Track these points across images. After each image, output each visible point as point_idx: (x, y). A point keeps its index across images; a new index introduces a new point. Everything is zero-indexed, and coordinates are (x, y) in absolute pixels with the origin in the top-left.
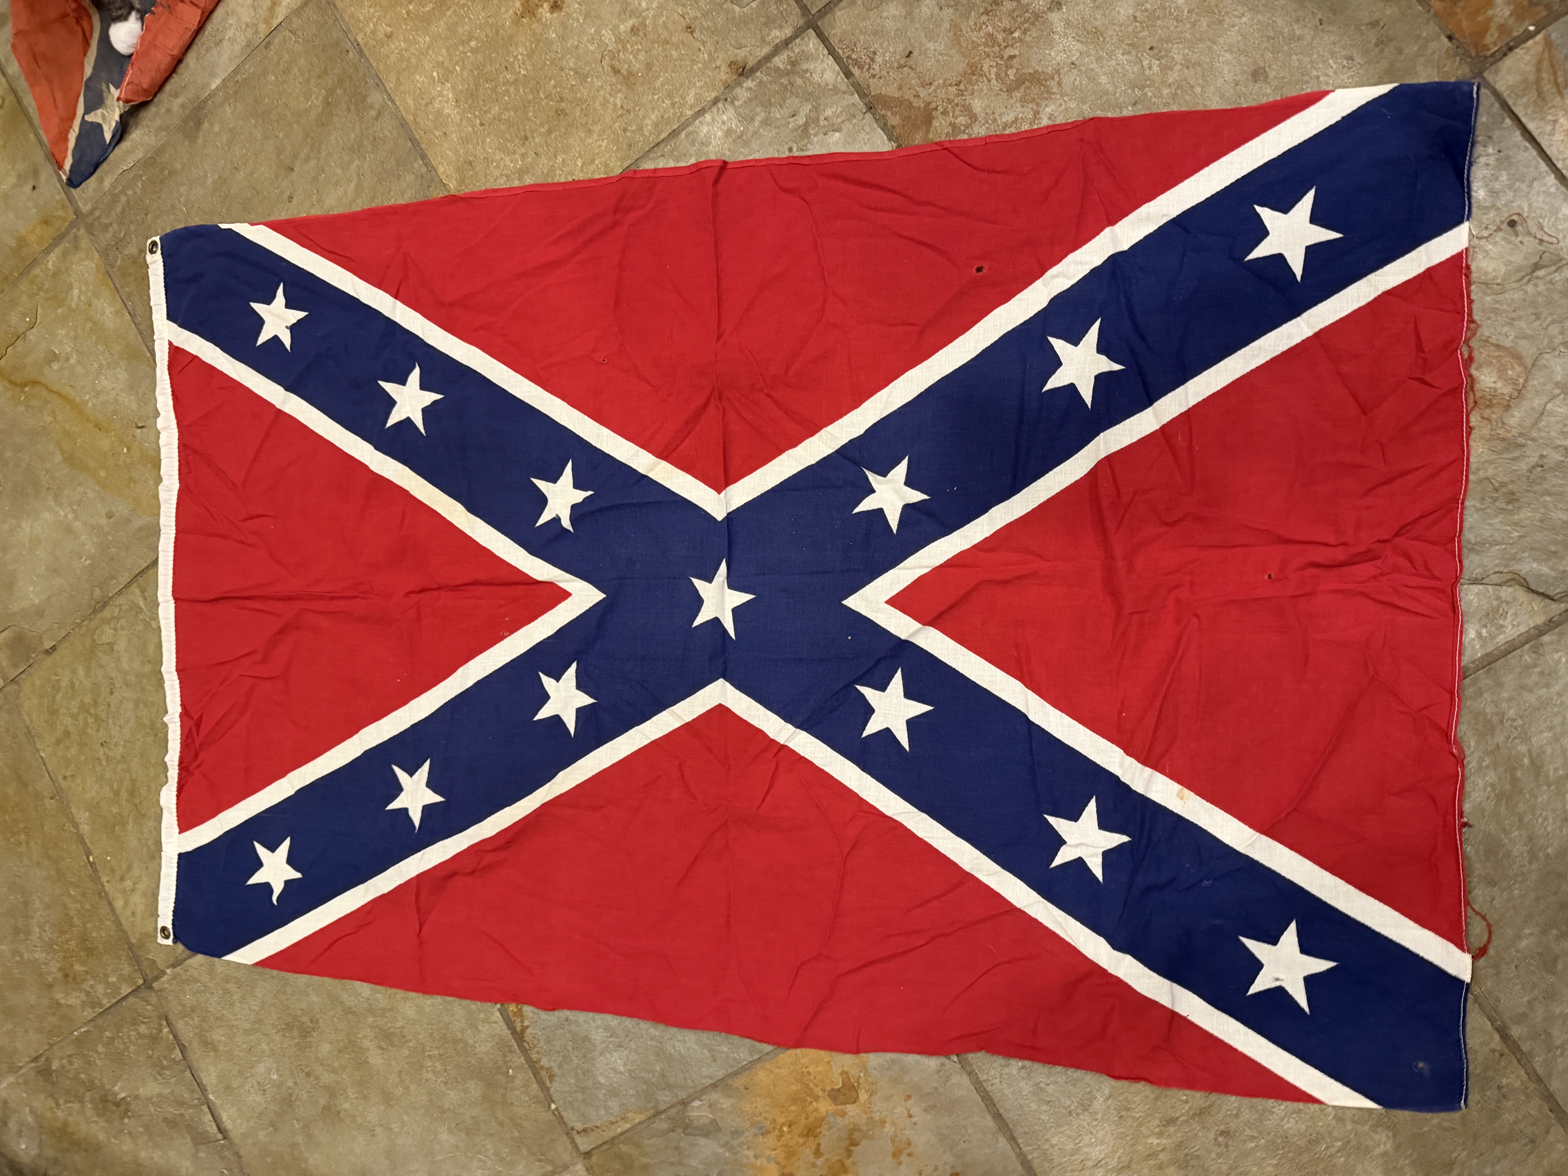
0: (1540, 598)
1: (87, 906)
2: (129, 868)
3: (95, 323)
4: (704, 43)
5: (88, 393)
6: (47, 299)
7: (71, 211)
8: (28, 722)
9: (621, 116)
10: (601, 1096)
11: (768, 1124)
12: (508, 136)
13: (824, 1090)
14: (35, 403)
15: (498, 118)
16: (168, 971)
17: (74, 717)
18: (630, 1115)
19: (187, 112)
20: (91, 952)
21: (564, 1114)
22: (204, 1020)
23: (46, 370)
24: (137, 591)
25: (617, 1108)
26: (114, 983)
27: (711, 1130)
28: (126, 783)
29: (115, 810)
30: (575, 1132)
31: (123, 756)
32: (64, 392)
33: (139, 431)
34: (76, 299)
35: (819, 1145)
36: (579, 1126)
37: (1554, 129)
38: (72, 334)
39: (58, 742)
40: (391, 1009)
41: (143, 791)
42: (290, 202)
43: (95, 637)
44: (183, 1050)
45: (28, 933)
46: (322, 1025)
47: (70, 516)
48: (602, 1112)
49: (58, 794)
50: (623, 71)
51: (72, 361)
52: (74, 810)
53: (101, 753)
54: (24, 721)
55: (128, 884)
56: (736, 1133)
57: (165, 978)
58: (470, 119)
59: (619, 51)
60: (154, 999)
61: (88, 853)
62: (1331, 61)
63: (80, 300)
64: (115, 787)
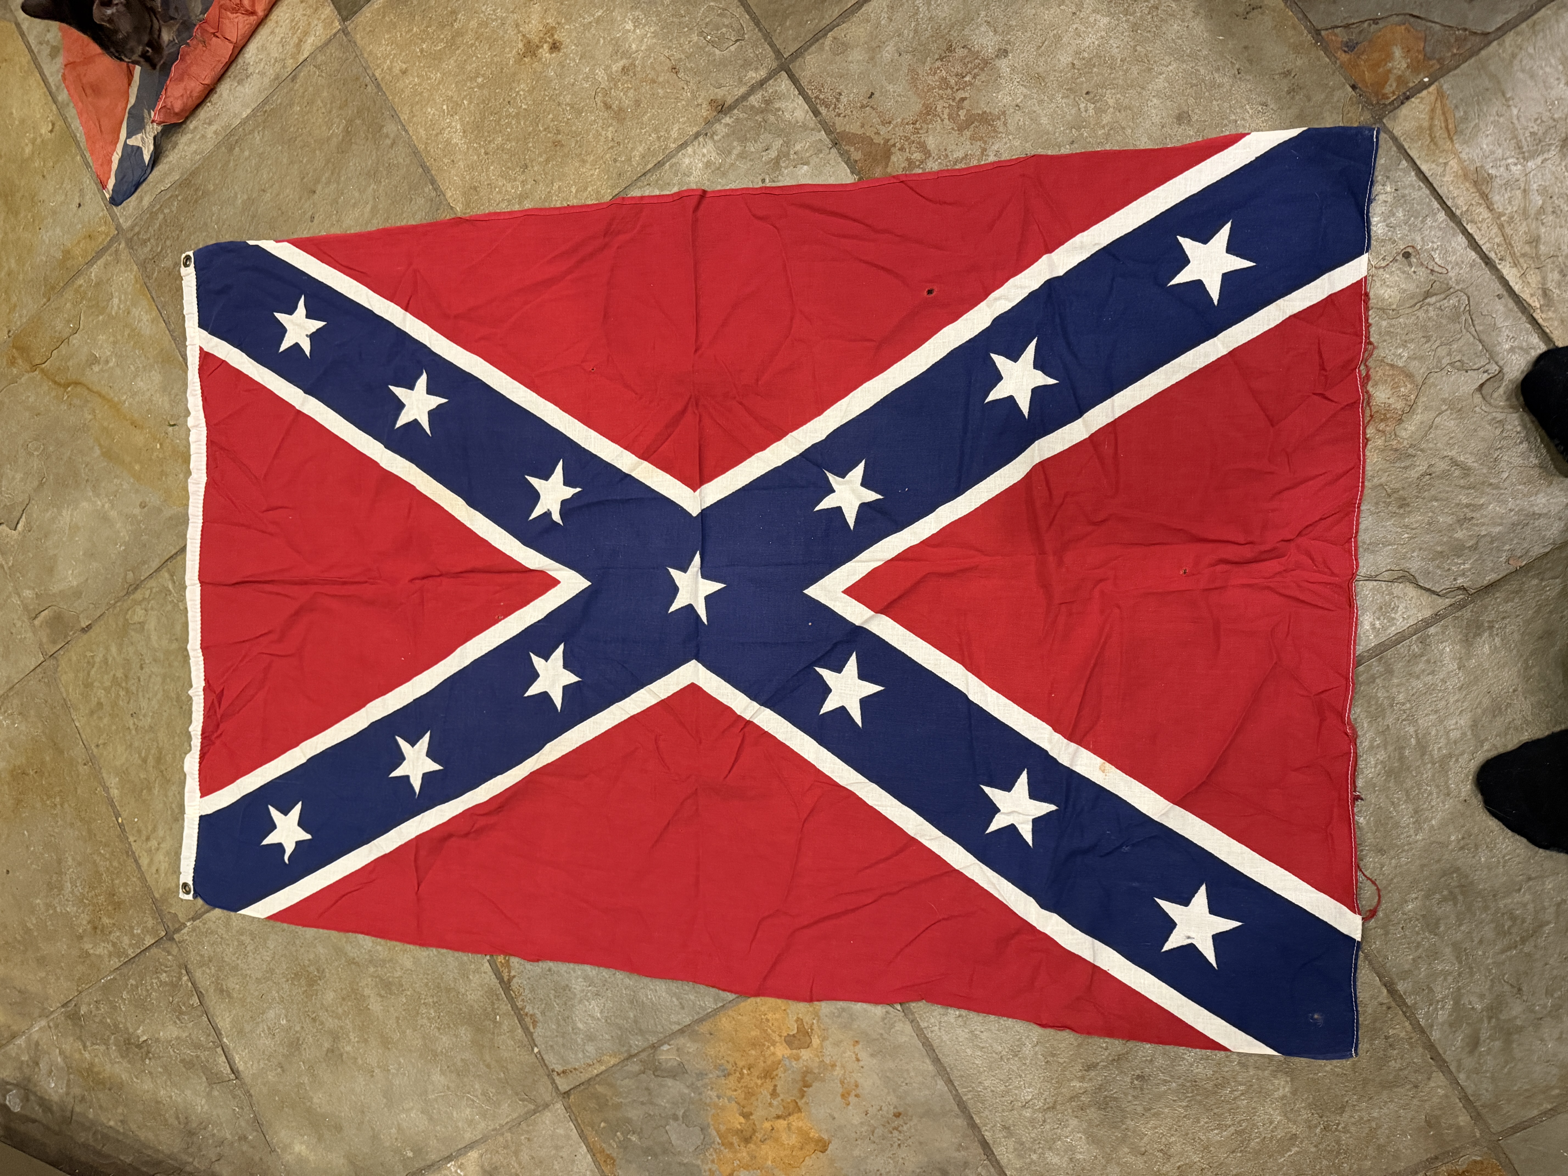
0: (1427, 594)
1: (115, 864)
2: (154, 829)
3: (133, 330)
4: (687, 82)
5: (126, 393)
6: (89, 307)
7: (113, 228)
8: (64, 695)
9: (612, 147)
10: (579, 1040)
11: (729, 1067)
12: (509, 164)
13: (781, 1036)
14: (76, 401)
15: (501, 148)
16: (188, 924)
17: (107, 690)
18: (605, 1058)
19: (220, 138)
20: (118, 906)
21: (545, 1057)
22: (220, 969)
23: (88, 372)
24: (167, 575)
25: (594, 1051)
26: (139, 935)
27: (678, 1072)
28: (153, 752)
29: (142, 776)
30: (555, 1073)
31: (151, 727)
32: (103, 392)
33: (171, 429)
34: (116, 308)
35: (775, 1086)
36: (559, 1068)
37: (1445, 170)
38: (111, 339)
39: (92, 713)
40: (391, 960)
41: (169, 758)
42: (312, 221)
43: (128, 617)
44: (200, 996)
45: (61, 889)
46: (327, 975)
47: (107, 506)
48: (580, 1055)
49: (91, 760)
50: (614, 107)
51: (111, 364)
52: (104, 775)
53: (131, 722)
54: (61, 693)
55: (153, 843)
56: (701, 1075)
57: (185, 931)
58: (476, 149)
59: (611, 89)
60: (175, 951)
61: (117, 815)
62: (1247, 107)
63: (119, 308)
64: (143, 755)
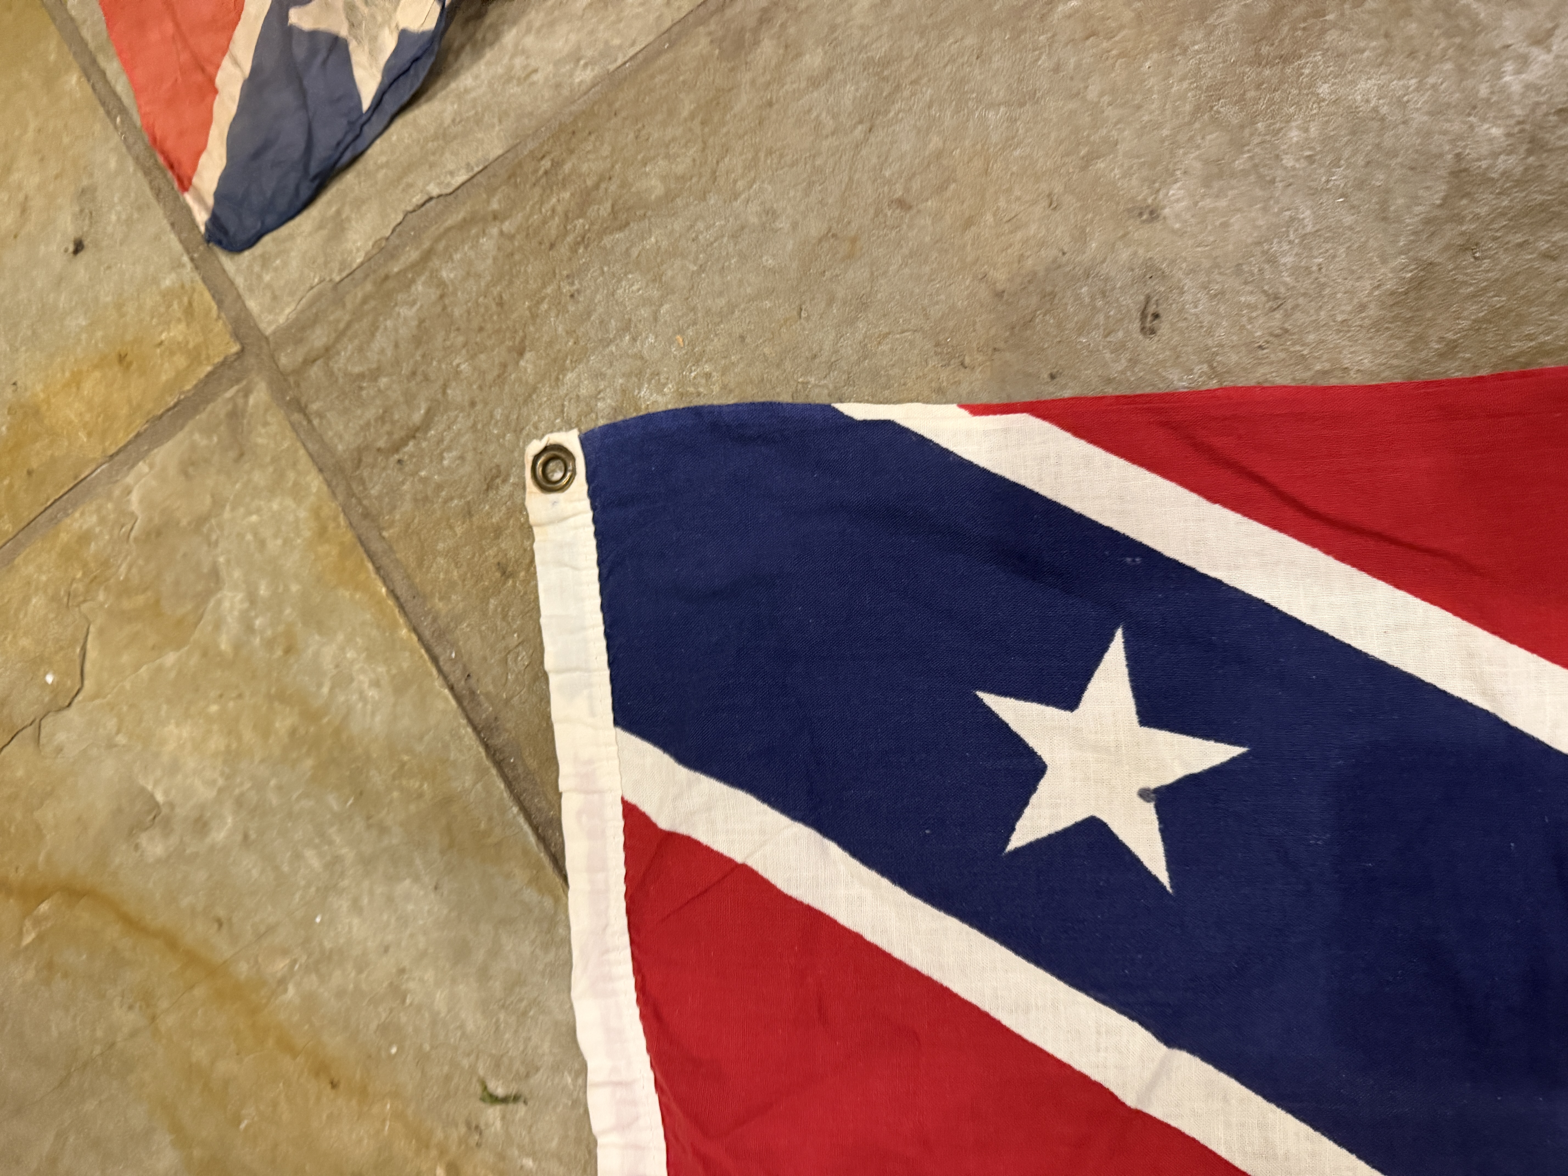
6: (121, 617)
7: (220, 331)
14: (75, 958)
32: (187, 937)
33: (493, 1114)
34: (232, 625)
38: (217, 742)
51: (219, 835)
63: (249, 629)
